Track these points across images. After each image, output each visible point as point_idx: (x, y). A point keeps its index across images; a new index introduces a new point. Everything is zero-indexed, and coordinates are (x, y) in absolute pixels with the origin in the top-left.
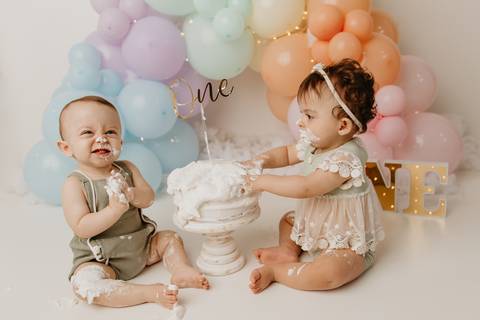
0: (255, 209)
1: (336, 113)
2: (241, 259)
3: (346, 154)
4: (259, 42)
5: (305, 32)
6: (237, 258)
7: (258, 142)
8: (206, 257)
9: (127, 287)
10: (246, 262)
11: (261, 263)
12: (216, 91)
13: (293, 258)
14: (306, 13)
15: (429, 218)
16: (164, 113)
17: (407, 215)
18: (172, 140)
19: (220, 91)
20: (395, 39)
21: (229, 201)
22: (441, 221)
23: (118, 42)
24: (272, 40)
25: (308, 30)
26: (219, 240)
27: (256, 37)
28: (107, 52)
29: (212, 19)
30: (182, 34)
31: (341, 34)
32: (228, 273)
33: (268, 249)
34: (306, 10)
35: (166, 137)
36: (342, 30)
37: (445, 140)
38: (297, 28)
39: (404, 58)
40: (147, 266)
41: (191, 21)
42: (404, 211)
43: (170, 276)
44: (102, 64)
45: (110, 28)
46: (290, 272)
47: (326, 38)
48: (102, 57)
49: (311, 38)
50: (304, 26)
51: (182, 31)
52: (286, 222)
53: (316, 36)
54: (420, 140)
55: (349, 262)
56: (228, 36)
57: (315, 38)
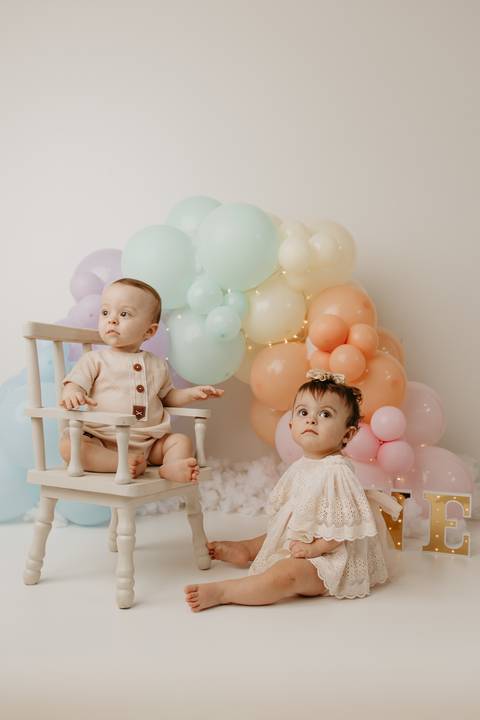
4: (250, 348)
5: (304, 341)
14: (306, 322)
20: (401, 361)
24: (266, 346)
25: (308, 340)
27: (249, 342)
29: (206, 316)
30: (168, 329)
31: (344, 346)
34: (306, 319)
36: (345, 343)
38: (295, 337)
39: (410, 384)
41: (179, 317)
45: (91, 315)
47: (328, 349)
49: (311, 348)
50: (302, 337)
51: (167, 326)
53: (318, 346)
56: (223, 336)
57: (316, 349)
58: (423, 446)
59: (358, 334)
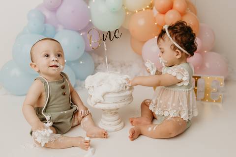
0: (131, 97)
1: (173, 47)
2: (122, 123)
3: (182, 68)
4: (128, 13)
5: (152, 9)
6: (120, 122)
7: (125, 65)
8: (104, 122)
9: (63, 138)
10: (124, 125)
11: (133, 125)
12: (112, 35)
13: (149, 122)
15: (214, 104)
16: (78, 48)
17: (202, 102)
18: (81, 62)
19: (115, 35)
20: (196, 14)
21: (119, 92)
22: (220, 105)
23: (54, 10)
24: (135, 12)
25: (154, 8)
26: (112, 113)
27: (127, 10)
28: (48, 14)
30: (89, 7)
31: (171, 10)
32: (116, 130)
33: (136, 118)
35: (77, 61)
37: (220, 65)
38: (148, 7)
39: (201, 24)
40: (73, 127)
42: (202, 100)
43: (85, 132)
44: (45, 21)
45: (51, 2)
46: (150, 129)
47: (164, 12)
48: (45, 17)
49: (155, 12)
50: (151, 6)
51: (88, 6)
52: (145, 105)
54: (207, 65)
55: (180, 124)
56: (114, 9)
57: (158, 12)
58: (205, 52)
59: (178, 5)
